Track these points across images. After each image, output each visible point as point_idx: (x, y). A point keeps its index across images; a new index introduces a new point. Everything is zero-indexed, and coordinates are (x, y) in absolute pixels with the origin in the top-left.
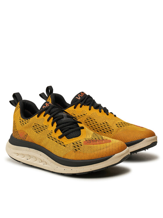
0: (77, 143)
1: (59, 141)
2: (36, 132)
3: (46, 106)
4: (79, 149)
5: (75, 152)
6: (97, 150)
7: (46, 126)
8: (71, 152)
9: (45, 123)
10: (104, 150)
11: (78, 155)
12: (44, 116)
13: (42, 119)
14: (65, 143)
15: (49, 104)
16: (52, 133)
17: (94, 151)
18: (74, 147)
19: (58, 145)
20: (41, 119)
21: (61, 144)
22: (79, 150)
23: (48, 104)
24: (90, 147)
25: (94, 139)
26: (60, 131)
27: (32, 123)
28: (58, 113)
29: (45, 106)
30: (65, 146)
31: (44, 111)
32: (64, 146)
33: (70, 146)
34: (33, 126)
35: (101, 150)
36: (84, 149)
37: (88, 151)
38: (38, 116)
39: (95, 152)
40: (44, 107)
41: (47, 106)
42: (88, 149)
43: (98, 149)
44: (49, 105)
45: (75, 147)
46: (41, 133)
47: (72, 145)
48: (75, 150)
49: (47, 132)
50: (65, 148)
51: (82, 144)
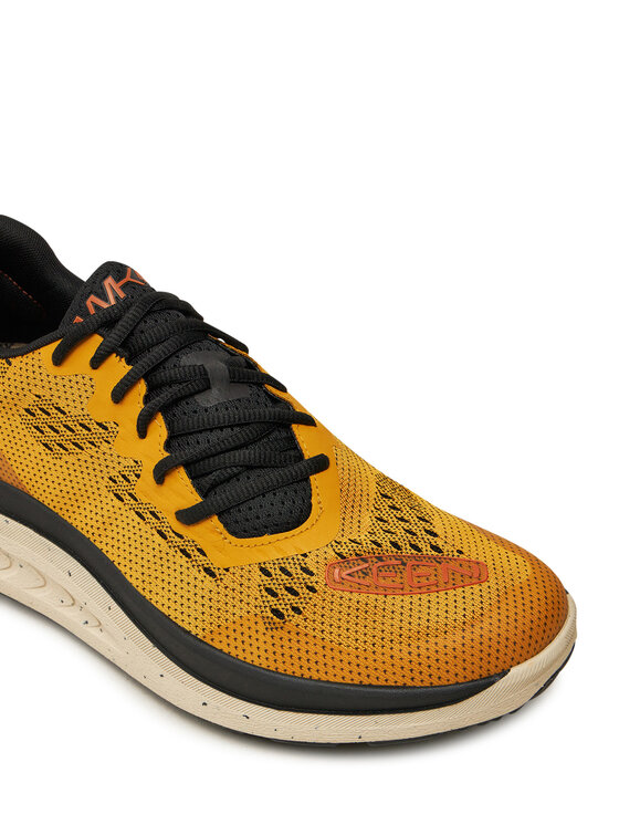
0: (289, 574)
1: (181, 537)
2: (46, 445)
3: (106, 300)
4: (296, 610)
5: (271, 626)
6: (405, 632)
7: (105, 428)
8: (246, 624)
9: (100, 406)
10: (450, 644)
11: (287, 652)
12: (96, 362)
13: (79, 379)
14: (216, 560)
15: (123, 288)
16: (138, 476)
17: (387, 636)
18: (269, 590)
19: (172, 559)
20: (74, 379)
21: (188, 556)
22: (298, 619)
23: (116, 287)
24: (362, 607)
25: (386, 545)
26: (188, 481)
27: (19, 390)
28: (175, 354)
29: (98, 295)
30: (212, 575)
31: (96, 331)
32: (207, 570)
33: (246, 583)
34: (27, 410)
35: (432, 640)
36: (327, 612)
37: (352, 634)
38: (59, 359)
39: (397, 647)
40: (97, 307)
41: (113, 302)
42: (353, 619)
43: (415, 627)
44: (122, 295)
45: (274, 595)
46: (71, 459)
47: (257, 576)
48: (276, 612)
49: (111, 465)
50: (215, 589)
51: (319, 580)
